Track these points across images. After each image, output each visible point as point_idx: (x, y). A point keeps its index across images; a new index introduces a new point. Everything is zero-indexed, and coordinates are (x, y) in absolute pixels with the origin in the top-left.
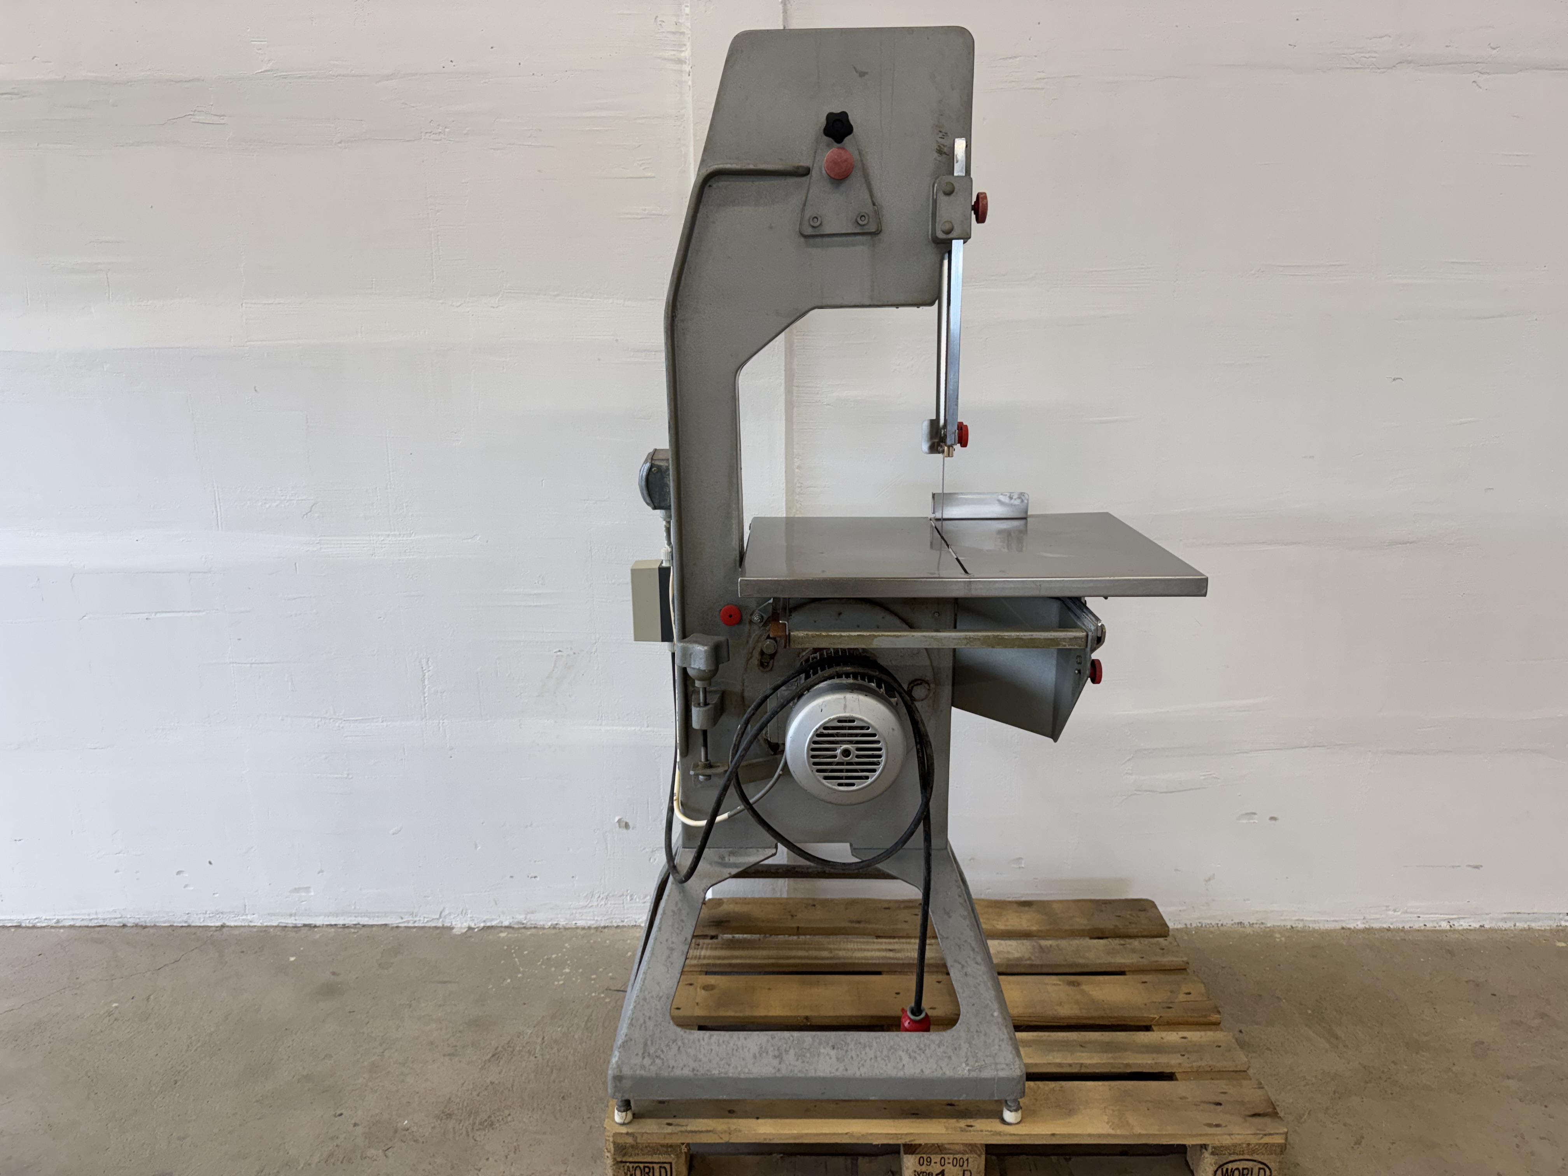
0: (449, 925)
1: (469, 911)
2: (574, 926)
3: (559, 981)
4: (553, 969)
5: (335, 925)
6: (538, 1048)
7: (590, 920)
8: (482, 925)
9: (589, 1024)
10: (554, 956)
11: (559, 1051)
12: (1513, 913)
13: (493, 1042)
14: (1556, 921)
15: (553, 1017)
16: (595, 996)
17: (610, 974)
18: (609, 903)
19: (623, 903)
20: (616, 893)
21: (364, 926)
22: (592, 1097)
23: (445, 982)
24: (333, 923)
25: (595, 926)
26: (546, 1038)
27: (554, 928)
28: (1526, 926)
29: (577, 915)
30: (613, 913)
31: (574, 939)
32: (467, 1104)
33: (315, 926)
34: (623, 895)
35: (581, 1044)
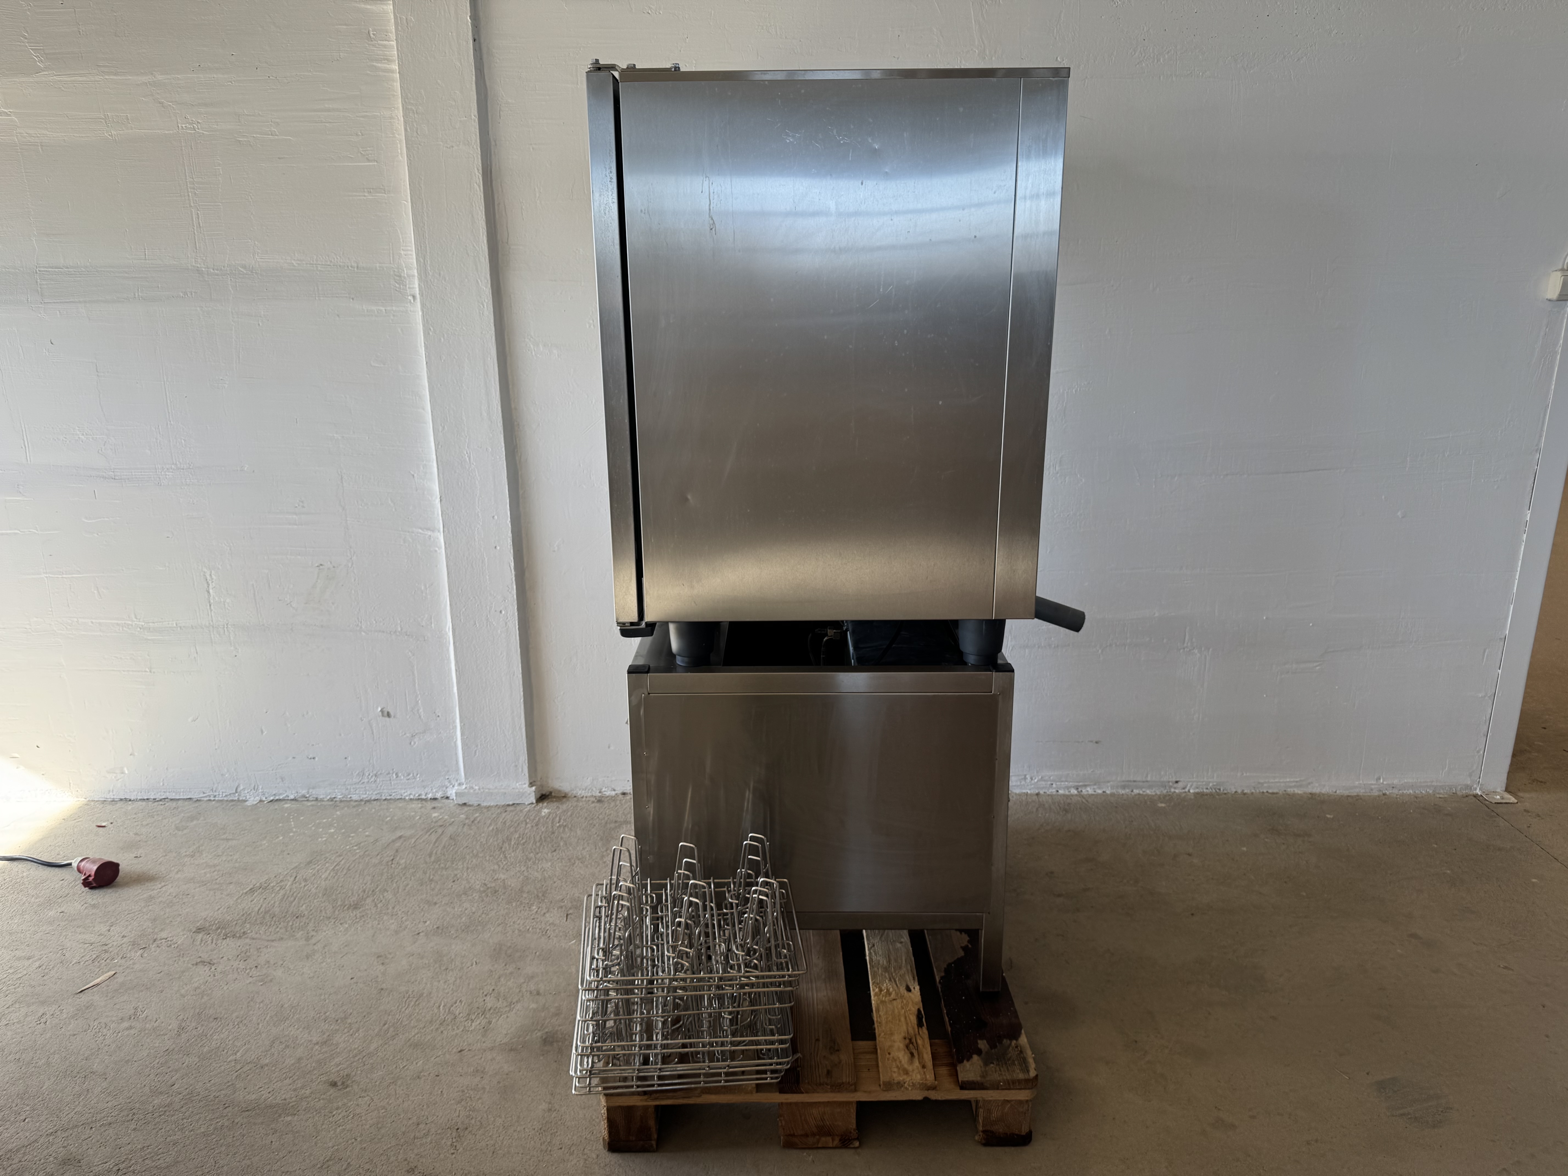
0: (244, 798)
1: (261, 787)
2: (348, 799)
3: (322, 838)
4: (321, 830)
5: (147, 799)
6: (289, 883)
7: (363, 794)
8: (272, 798)
9: (337, 867)
10: (324, 821)
11: (305, 886)
12: (1130, 781)
13: (253, 881)
14: (1167, 788)
15: (310, 862)
16: (350, 848)
17: (367, 833)
18: (378, 780)
19: (390, 780)
20: (384, 771)
21: (171, 800)
22: (320, 916)
23: (227, 840)
24: (145, 798)
25: (367, 799)
26: (298, 878)
27: (332, 801)
28: (1141, 792)
29: (352, 790)
30: (382, 788)
31: (346, 808)
32: (218, 922)
33: (130, 800)
34: (389, 773)
35: (325, 881)
